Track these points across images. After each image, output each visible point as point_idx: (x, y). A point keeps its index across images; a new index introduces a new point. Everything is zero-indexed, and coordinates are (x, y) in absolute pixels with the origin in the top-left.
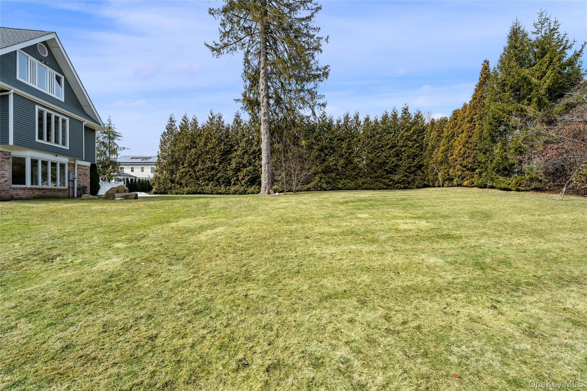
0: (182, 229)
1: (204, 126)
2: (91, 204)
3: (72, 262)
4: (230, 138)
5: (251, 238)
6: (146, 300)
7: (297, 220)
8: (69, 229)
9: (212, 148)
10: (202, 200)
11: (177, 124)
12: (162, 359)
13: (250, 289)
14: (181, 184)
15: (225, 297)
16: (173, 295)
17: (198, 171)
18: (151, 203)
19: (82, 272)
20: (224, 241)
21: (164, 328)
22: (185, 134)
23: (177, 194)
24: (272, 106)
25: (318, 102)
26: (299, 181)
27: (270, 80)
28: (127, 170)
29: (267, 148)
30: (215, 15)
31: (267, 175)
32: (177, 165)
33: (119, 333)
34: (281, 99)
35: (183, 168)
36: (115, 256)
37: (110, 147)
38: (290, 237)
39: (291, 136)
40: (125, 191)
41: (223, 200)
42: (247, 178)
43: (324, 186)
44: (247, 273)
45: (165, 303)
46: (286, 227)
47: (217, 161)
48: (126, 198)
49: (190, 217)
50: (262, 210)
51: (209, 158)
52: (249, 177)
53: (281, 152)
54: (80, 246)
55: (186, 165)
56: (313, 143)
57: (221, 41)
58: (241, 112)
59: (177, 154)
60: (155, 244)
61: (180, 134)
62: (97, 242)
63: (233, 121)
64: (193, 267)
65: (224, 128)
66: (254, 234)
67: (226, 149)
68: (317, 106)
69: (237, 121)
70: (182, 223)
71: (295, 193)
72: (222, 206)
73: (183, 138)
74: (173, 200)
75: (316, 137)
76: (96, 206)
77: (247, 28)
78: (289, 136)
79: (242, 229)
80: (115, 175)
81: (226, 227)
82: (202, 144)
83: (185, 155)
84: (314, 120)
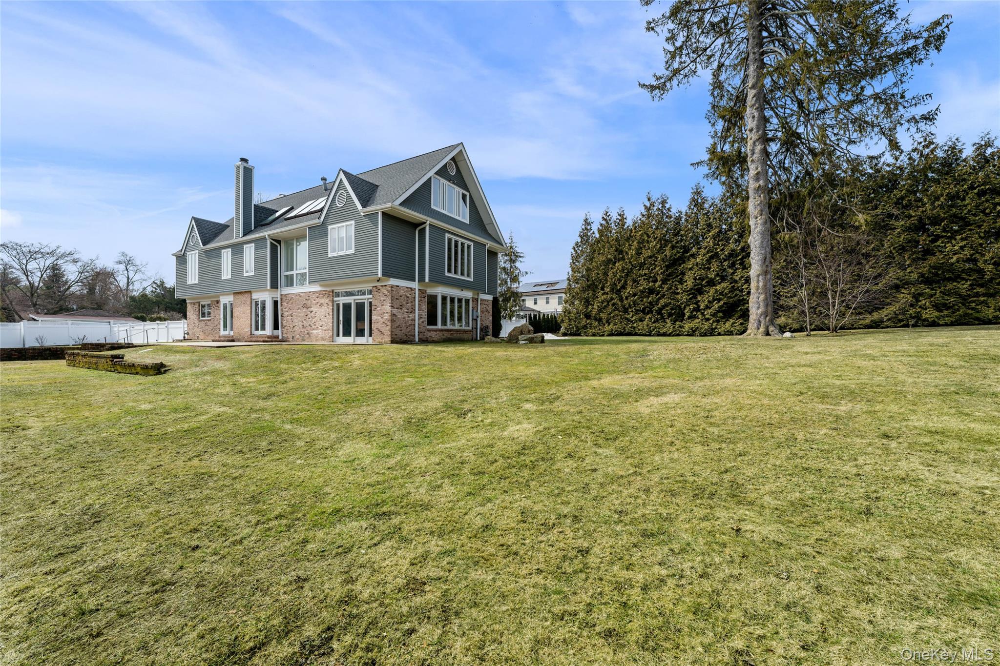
0: (609, 391)
1: (636, 223)
2: (496, 349)
3: (482, 421)
4: (682, 236)
5: (737, 421)
6: (569, 492)
7: (852, 395)
8: (476, 379)
9: (650, 257)
10: (634, 346)
11: (595, 227)
12: (599, 589)
13: (745, 520)
14: (600, 320)
15: (695, 522)
16: (605, 494)
17: (627, 298)
18: (562, 349)
19: (494, 435)
20: (682, 420)
21: (598, 542)
22: (606, 240)
23: (594, 335)
24: (776, 155)
25: (907, 115)
26: (848, 307)
27: (770, 105)
28: (529, 303)
29: (762, 242)
30: (657, 29)
31: (762, 297)
32: (594, 291)
33: (540, 530)
34: (799, 136)
35: (603, 294)
36: (525, 421)
37: (512, 273)
38: (835, 429)
39: (826, 208)
40: (529, 332)
41: (672, 346)
42: (716, 306)
43: (930, 314)
44: (735, 486)
45: (595, 503)
46: (821, 406)
47: (659, 279)
48: (531, 341)
49: (618, 372)
50: (756, 368)
51: (645, 274)
52: (722, 303)
53: (798, 248)
54: (488, 403)
55: (607, 290)
56: (890, 216)
57: (667, 69)
58: (704, 183)
59: (594, 274)
60: (572, 410)
61: (598, 241)
62: (505, 399)
63: (689, 203)
64: (632, 457)
65: (672, 219)
66: (743, 413)
67: (675, 255)
68: (906, 126)
69: (697, 202)
70: (607, 381)
71: (834, 333)
72: (671, 356)
73: (604, 247)
74: (591, 344)
75: (902, 198)
76: (500, 352)
77: (718, 23)
78: (818, 212)
79: (717, 401)
80: (516, 311)
81: (683, 395)
82: (634, 253)
83: (606, 274)
84: (894, 161)
